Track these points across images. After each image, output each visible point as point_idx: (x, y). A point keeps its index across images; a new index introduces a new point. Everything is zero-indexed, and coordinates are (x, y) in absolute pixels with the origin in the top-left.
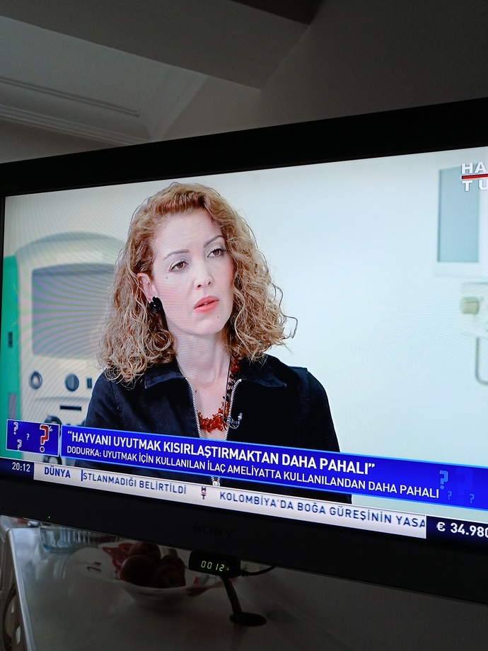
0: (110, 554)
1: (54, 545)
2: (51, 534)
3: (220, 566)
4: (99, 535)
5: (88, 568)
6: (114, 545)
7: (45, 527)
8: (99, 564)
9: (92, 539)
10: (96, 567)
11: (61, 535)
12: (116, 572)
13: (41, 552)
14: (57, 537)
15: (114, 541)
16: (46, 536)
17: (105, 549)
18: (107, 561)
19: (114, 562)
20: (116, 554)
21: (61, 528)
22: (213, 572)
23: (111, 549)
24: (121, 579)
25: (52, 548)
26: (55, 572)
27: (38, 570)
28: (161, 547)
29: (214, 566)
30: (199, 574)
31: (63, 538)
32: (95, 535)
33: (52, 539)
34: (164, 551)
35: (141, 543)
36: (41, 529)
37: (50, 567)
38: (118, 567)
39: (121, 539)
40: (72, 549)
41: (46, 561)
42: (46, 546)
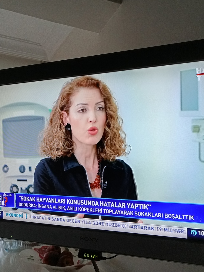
0: (37, 251)
1: (10, 249)
2: (8, 243)
3: (93, 256)
4: (31, 243)
5: (28, 259)
6: (39, 247)
7: (5, 240)
8: (32, 257)
9: (28, 245)
10: (31, 258)
11: (13, 244)
12: (41, 260)
13: (4, 252)
14: (11, 245)
15: (38, 245)
16: (6, 244)
17: (35, 249)
18: (36, 255)
19: (40, 255)
20: (41, 252)
21: (13, 240)
22: (90, 258)
23: (37, 249)
24: (44, 263)
25: (9, 250)
26: (11, 261)
27: (2, 261)
28: (61, 247)
29: (90, 256)
30: (82, 259)
31: (14, 245)
32: (29, 243)
33: (9, 246)
34: (63, 249)
35: (52, 246)
36: (4, 241)
37: (8, 259)
38: (42, 258)
39: (41, 244)
40: (19, 250)
41: (6, 256)
42: (6, 249)
